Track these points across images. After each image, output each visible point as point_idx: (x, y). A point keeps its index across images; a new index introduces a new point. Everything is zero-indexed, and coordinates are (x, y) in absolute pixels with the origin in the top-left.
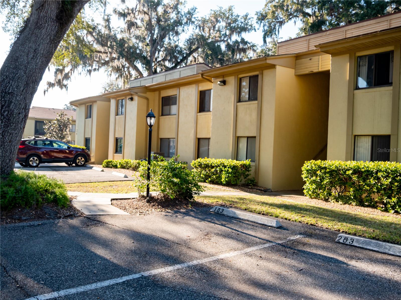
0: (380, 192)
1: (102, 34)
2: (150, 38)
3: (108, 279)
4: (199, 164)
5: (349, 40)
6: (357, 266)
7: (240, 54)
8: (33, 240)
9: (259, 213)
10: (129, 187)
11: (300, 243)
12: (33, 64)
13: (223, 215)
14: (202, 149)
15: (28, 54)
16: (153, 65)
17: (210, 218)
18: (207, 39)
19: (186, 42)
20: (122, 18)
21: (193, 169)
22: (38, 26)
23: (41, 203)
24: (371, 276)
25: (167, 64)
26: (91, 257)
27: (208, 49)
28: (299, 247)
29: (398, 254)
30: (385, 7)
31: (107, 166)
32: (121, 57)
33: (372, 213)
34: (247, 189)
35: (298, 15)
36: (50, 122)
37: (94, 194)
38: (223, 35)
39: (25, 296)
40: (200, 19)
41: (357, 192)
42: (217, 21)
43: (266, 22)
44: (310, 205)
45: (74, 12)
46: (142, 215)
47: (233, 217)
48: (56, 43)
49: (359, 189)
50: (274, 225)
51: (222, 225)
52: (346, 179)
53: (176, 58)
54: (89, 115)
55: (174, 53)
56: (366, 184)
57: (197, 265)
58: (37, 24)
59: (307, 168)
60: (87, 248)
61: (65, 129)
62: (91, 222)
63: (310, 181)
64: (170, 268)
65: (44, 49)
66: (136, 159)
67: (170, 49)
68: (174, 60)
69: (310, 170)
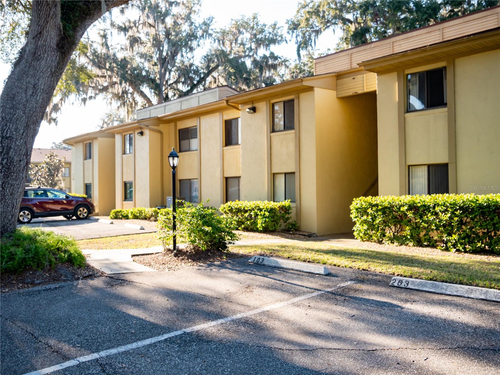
0: (439, 230)
1: (98, 54)
2: (158, 56)
3: (148, 338)
4: (229, 209)
5: (396, 57)
6: (412, 308)
7: (269, 71)
8: (54, 304)
9: (305, 261)
10: (149, 240)
11: (352, 290)
12: (33, 102)
13: (264, 265)
14: (231, 190)
15: (26, 91)
16: (164, 89)
17: (249, 270)
18: (229, 55)
19: (203, 60)
20: (122, 33)
21: (222, 214)
22: (36, 57)
23: (55, 264)
24: (426, 317)
25: (180, 86)
26: (124, 317)
27: (230, 66)
28: (351, 293)
29: (455, 294)
30: (438, 9)
31: (116, 218)
32: (123, 82)
33: (431, 253)
34: (288, 235)
35: (337, 22)
36: (37, 166)
37: (109, 251)
38: (248, 49)
39: (63, 359)
40: (219, 30)
41: (414, 230)
42: (240, 32)
43: (299, 31)
44: (362, 248)
45: (77, 38)
46: (172, 271)
47: (275, 267)
48: (58, 75)
49: (416, 228)
50: (322, 272)
51: (264, 276)
52: (401, 217)
53: (192, 79)
54: (88, 155)
55: (188, 74)
56: (423, 221)
57: (242, 318)
58: (35, 54)
59: (357, 207)
60: (117, 309)
61: (56, 173)
62: (115, 282)
63: (360, 221)
64: (213, 323)
65: (45, 84)
66: (151, 207)
67: (183, 69)
68: (189, 82)
69: (360, 208)
